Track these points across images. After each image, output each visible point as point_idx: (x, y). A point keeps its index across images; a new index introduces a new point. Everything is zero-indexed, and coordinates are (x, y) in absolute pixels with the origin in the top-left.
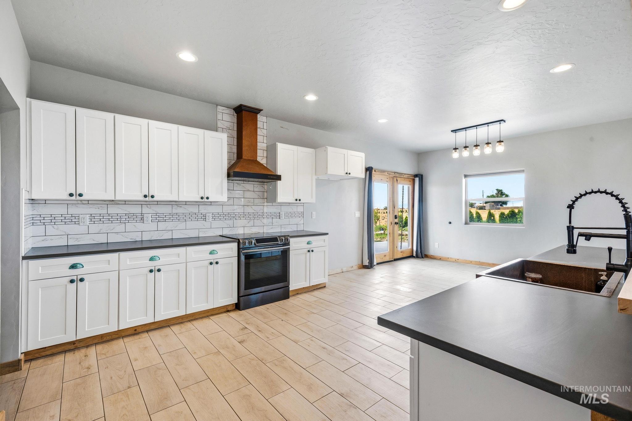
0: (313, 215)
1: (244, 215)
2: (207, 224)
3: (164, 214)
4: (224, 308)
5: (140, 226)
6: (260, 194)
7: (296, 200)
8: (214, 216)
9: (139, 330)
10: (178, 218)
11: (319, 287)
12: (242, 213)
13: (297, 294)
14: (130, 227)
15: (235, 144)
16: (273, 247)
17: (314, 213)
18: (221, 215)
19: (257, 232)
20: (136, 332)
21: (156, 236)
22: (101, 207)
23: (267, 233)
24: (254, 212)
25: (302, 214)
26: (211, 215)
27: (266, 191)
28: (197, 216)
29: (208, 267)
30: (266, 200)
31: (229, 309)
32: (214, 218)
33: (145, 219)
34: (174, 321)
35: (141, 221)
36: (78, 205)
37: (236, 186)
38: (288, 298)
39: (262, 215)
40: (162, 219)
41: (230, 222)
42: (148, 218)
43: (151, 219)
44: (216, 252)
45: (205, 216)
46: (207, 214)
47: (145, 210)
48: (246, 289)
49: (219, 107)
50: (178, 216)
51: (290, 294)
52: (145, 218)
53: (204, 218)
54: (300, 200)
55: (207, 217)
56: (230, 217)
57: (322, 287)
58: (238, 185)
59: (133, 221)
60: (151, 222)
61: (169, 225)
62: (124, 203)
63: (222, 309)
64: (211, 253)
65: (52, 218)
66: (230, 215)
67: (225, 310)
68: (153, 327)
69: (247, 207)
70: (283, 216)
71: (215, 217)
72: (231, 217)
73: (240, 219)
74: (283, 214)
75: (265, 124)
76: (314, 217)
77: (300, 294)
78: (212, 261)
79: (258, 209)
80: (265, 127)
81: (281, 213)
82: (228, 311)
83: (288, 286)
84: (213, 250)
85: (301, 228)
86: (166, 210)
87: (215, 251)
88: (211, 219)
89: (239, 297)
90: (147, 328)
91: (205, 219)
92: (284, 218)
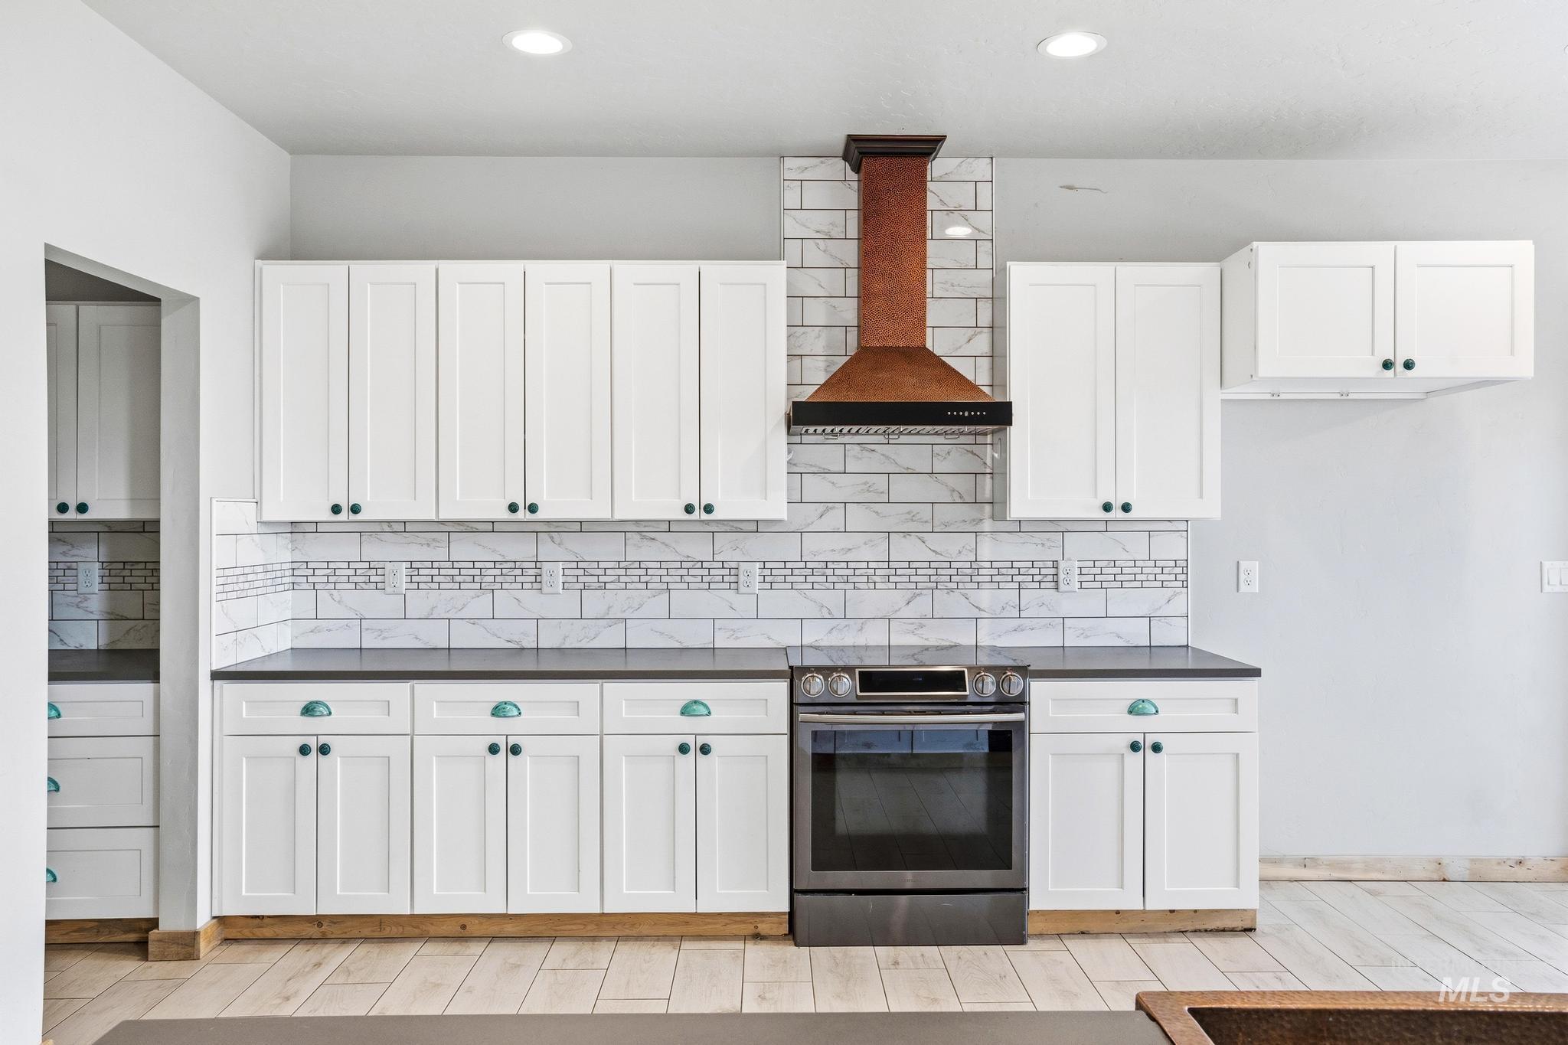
0: (1242, 577)
1: (891, 573)
2: (743, 603)
3: (602, 565)
4: (744, 922)
5: (532, 602)
6: (964, 484)
7: (1107, 507)
8: (767, 572)
9: (474, 928)
10: (644, 579)
11: (1209, 927)
12: (881, 565)
13: (1083, 933)
14: (505, 601)
15: (853, 290)
16: (939, 713)
17: (1251, 567)
18: (796, 572)
19: (948, 644)
20: (465, 933)
21: (576, 637)
22: (434, 540)
23: (994, 650)
24: (932, 557)
25: (1179, 570)
26: (758, 571)
27: (988, 471)
28: (706, 572)
29: (676, 758)
30: (988, 508)
31: (764, 928)
32: (769, 582)
33: (545, 578)
34: (574, 927)
35: (536, 586)
36: (383, 536)
37: (854, 456)
38: (1020, 940)
39: (974, 573)
40: (595, 579)
41: (832, 599)
42: (555, 574)
43: (561, 579)
44: (703, 710)
45: (734, 572)
46: (743, 567)
47: (548, 550)
48: (817, 865)
49: (789, 162)
50: (643, 572)
51: (1032, 926)
52: (544, 575)
53: (733, 579)
54: (1126, 508)
55: (742, 578)
56: (830, 579)
57: (1233, 930)
58: (866, 454)
59: (514, 586)
60: (561, 591)
61: (616, 601)
62: (489, 527)
63: (736, 922)
64: (685, 711)
65: (329, 571)
66: (829, 572)
67: (749, 929)
68: (510, 930)
69: (903, 540)
70: (1071, 579)
71: (775, 576)
72: (834, 579)
73: (872, 585)
74: (1070, 568)
75: (984, 190)
76: (1252, 585)
77: (1097, 935)
78: (690, 740)
79: (954, 548)
80: (984, 202)
81: (1062, 565)
82: (757, 937)
83: (1021, 890)
84: (695, 702)
85: (1171, 634)
86: (605, 550)
87: (703, 704)
88: (758, 585)
89: (793, 892)
90: (494, 929)
91: (735, 586)
92: (1078, 585)
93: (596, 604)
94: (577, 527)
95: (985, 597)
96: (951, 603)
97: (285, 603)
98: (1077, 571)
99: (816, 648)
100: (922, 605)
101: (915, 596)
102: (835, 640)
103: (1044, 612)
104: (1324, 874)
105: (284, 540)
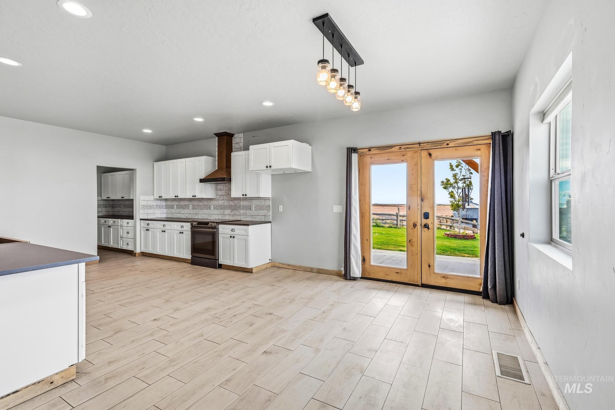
0: (279, 208)
7: (243, 195)
18: (218, 206)
25: (269, 207)
26: (213, 207)
28: (207, 207)
29: (180, 234)
32: (215, 208)
35: (189, 209)
38: (216, 268)
46: (211, 206)
47: (190, 203)
54: (246, 195)
55: (211, 208)
57: (249, 272)
59: (184, 208)
61: (197, 211)
66: (222, 207)
74: (252, 206)
76: (281, 210)
77: (230, 270)
78: (181, 231)
83: (217, 260)
84: (182, 226)
85: (268, 219)
92: (254, 210)
93: (195, 211)
94: (184, 199)
95: (242, 212)
96: (237, 212)
97: (165, 211)
98: (254, 207)
99: (220, 219)
100: (233, 213)
101: (232, 211)
102: (222, 218)
103: (249, 214)
104: (292, 268)
105: (164, 201)
